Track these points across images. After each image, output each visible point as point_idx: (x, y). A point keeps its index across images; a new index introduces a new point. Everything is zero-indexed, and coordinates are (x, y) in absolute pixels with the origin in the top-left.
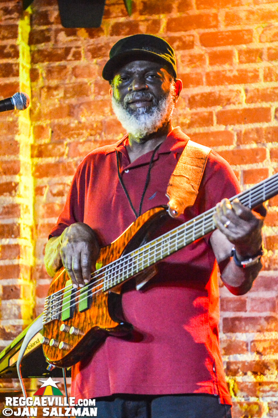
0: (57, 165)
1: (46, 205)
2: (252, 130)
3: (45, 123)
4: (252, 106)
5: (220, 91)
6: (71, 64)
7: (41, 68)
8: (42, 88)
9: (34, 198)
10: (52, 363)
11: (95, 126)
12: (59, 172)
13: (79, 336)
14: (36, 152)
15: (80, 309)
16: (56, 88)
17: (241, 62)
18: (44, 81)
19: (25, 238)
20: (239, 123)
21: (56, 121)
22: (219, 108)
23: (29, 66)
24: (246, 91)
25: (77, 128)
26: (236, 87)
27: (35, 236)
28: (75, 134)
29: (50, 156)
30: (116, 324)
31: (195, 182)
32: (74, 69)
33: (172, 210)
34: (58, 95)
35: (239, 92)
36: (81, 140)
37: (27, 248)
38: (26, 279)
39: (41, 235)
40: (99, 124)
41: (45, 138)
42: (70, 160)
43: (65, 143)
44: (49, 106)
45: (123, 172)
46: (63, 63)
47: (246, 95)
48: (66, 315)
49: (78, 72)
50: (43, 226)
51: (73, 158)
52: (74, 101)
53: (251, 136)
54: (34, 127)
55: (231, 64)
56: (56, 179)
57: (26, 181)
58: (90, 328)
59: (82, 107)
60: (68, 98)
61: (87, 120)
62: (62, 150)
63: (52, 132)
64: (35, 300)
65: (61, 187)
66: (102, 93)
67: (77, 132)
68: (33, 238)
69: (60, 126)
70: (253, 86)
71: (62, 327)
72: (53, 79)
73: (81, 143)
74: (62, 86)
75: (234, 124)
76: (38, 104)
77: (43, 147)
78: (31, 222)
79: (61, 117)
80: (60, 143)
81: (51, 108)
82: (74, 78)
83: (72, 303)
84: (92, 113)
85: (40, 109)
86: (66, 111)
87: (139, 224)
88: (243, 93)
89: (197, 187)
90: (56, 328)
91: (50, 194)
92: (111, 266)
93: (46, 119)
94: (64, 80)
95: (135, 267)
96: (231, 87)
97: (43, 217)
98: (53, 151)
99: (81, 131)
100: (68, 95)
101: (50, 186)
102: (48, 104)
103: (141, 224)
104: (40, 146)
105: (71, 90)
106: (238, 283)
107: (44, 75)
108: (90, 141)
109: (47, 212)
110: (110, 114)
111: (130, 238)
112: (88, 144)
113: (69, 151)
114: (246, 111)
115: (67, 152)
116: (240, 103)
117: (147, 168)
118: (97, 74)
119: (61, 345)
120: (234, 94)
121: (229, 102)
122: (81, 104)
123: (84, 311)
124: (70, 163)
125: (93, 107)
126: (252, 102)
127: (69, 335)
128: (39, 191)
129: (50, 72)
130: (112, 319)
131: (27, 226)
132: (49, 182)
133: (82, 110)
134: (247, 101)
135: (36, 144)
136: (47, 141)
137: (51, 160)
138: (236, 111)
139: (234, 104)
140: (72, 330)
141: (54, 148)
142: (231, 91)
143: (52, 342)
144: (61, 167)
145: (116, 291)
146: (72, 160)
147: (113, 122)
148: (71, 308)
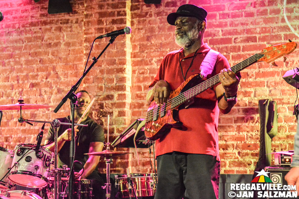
0: (141, 61)
1: (136, 77)
2: (224, 47)
3: (137, 43)
4: (225, 37)
5: (211, 31)
6: (148, 19)
7: (135, 20)
8: (136, 29)
9: (132, 75)
10: (148, 138)
11: (158, 45)
12: (142, 64)
13: (160, 127)
14: (133, 56)
15: (161, 116)
16: (142, 29)
17: (220, 19)
18: (136, 26)
19: (128, 91)
20: (219, 44)
21: (142, 43)
22: (210, 38)
23: (130, 20)
24: (222, 31)
25: (150, 46)
26: (218, 29)
27: (132, 91)
28: (149, 48)
29: (139, 57)
30: (176, 122)
31: (212, 64)
32: (149, 21)
33: (202, 75)
34: (142, 32)
35: (219, 31)
36: (152, 51)
37: (129, 95)
38: (128, 108)
39: (135, 90)
40: (160, 44)
41: (137, 50)
42: (147, 59)
43: (145, 52)
44: (138, 37)
45: (182, 60)
46: (145, 18)
47: (222, 32)
48: (155, 119)
49: (151, 22)
50: (135, 86)
51: (148, 58)
52: (149, 34)
53: (224, 50)
54: (132, 45)
55: (216, 19)
56: (141, 67)
57: (128, 67)
58: (165, 124)
59: (152, 37)
60: (147, 33)
61: (155, 42)
62: (144, 55)
63: (140, 47)
64: (131, 117)
65: (143, 70)
66: (161, 31)
67: (150, 47)
68: (131, 92)
69: (143, 45)
70: (225, 29)
71: (153, 124)
72: (140, 25)
73: (152, 52)
74: (144, 28)
75: (217, 45)
76: (134, 36)
77: (136, 54)
78: (130, 85)
79: (144, 41)
80: (143, 52)
81: (139, 37)
82: (149, 25)
83: (157, 114)
84: (157, 40)
85: (135, 38)
86: (146, 38)
87: (187, 81)
88: (221, 32)
89: (213, 67)
90: (150, 124)
91: (139, 73)
92: (175, 98)
93: (137, 42)
94: (145, 26)
95: (185, 98)
96: (215, 29)
97: (135, 83)
98: (140, 55)
99: (152, 47)
100: (147, 32)
101: (139, 70)
102: (138, 35)
103: (188, 81)
104: (135, 53)
105: (148, 30)
106: (224, 108)
107: (137, 23)
108: (156, 51)
109: (137, 81)
110: (164, 40)
111: (183, 87)
112: (155, 53)
113: (147, 55)
114: (222, 39)
115: (146, 56)
116: (219, 36)
117: (192, 58)
118: (159, 23)
119: (152, 131)
120: (217, 32)
121: (214, 35)
122: (152, 36)
123: (163, 117)
124: (147, 60)
125: (157, 37)
126: (224, 36)
127: (156, 127)
128: (134, 72)
129: (139, 22)
130: (174, 120)
131: (129, 86)
132: (138, 68)
133: (152, 38)
134: (222, 35)
135: (133, 53)
136: (138, 51)
137: (139, 59)
138: (217, 39)
139: (217, 36)
140: (157, 125)
141: (140, 54)
142: (216, 31)
143: (148, 130)
144: (143, 62)
145: (176, 109)
146: (148, 59)
147: (165, 43)
148: (157, 116)
